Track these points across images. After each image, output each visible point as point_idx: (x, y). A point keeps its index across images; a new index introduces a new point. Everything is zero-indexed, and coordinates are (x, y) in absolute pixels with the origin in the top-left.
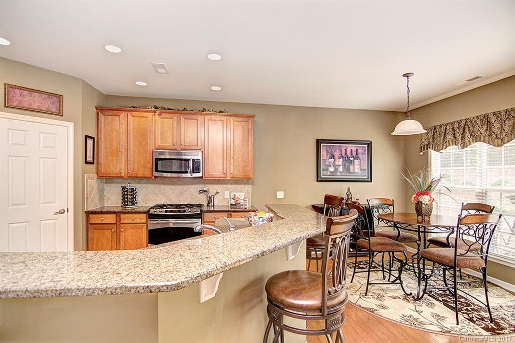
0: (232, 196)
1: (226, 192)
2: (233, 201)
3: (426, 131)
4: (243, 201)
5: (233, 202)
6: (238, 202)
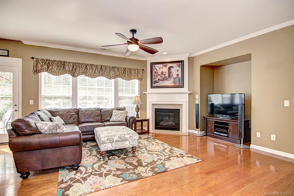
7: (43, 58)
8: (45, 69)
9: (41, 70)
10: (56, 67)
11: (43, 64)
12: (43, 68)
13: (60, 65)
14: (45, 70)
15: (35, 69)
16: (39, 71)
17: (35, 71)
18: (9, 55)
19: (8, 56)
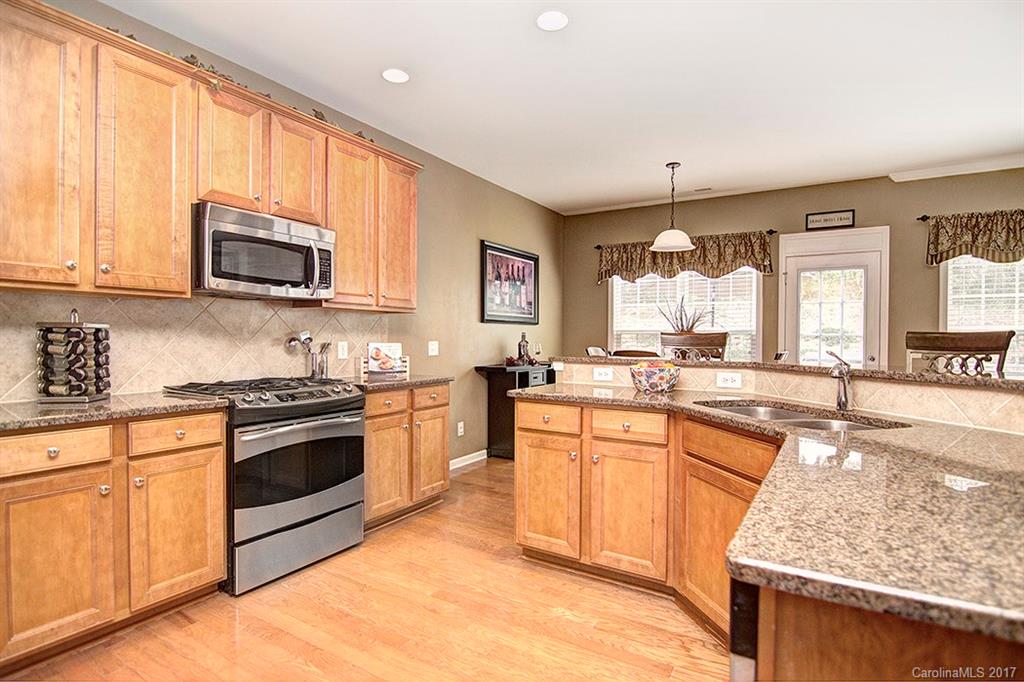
0: (372, 352)
1: (340, 343)
2: (376, 363)
3: (694, 247)
4: (399, 363)
5: (374, 366)
6: (388, 365)
7: (956, 213)
8: (964, 247)
9: (951, 252)
10: (1004, 235)
11: (959, 230)
12: (958, 243)
13: (1017, 226)
14: (964, 250)
15: (932, 252)
16: (945, 255)
17: (932, 256)
18: (856, 223)
19: (852, 226)
